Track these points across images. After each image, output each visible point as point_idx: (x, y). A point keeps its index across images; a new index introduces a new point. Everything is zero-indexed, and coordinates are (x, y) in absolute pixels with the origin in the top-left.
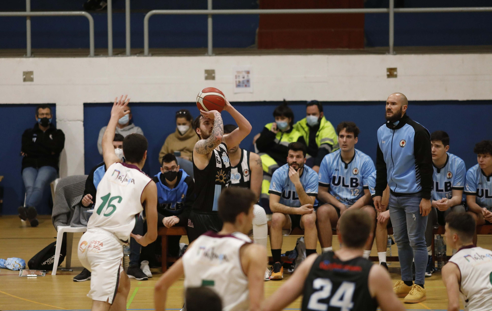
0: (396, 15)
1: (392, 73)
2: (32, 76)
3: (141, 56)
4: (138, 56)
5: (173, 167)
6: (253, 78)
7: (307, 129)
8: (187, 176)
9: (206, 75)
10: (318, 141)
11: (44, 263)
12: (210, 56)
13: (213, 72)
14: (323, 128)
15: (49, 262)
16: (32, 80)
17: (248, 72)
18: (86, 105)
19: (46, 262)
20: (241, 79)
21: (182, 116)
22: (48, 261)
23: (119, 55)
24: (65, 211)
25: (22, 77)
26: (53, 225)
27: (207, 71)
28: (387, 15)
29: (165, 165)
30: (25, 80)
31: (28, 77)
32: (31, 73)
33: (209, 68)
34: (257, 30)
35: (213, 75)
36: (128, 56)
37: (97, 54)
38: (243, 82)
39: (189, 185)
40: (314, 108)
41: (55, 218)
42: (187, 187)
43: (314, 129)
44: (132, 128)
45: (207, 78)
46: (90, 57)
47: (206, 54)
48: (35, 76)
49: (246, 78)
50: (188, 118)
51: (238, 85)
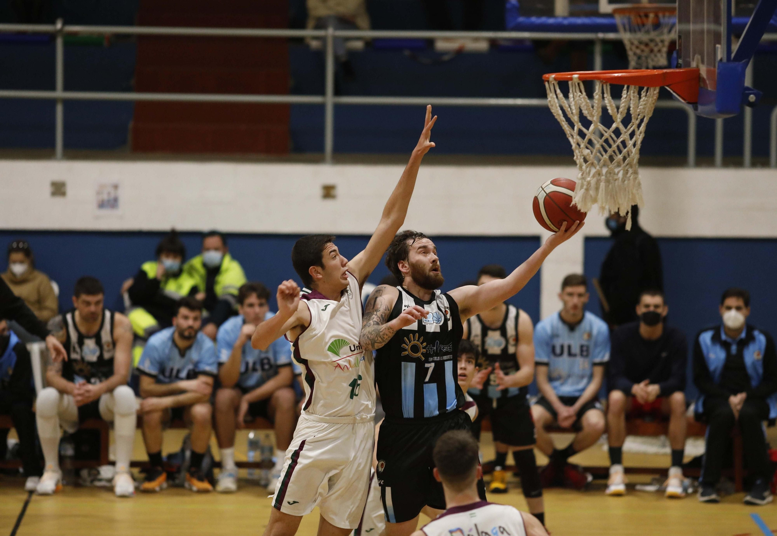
0: (337, 107)
1: (328, 192)
6: (123, 195)
7: (202, 271)
8: (17, 342)
9: (53, 189)
10: (219, 289)
12: (59, 160)
13: (63, 185)
14: (227, 270)
17: (116, 187)
20: (105, 197)
21: (18, 250)
27: (54, 184)
28: (321, 107)
33: (57, 179)
34: (131, 125)
35: (63, 189)
38: (109, 201)
40: (214, 241)
43: (213, 272)
45: (53, 194)
47: (54, 158)
49: (112, 196)
50: (27, 253)
51: (102, 205)
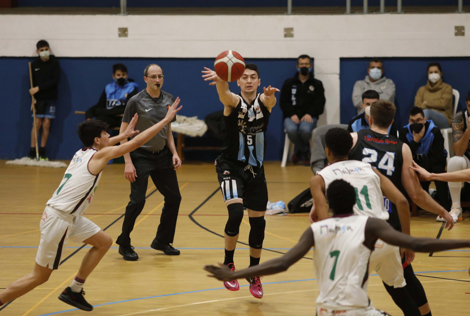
2: (292, 32)
3: (394, 13)
4: (391, 13)
5: (418, 120)
8: (434, 127)
9: (456, 31)
11: (303, 205)
12: (460, 13)
13: (463, 28)
15: (307, 205)
16: (292, 36)
18: (342, 60)
19: (305, 205)
22: (306, 203)
23: (374, 13)
24: (323, 157)
25: (282, 33)
26: (311, 171)
27: (457, 28)
29: (412, 117)
30: (286, 36)
31: (289, 33)
32: (291, 29)
33: (458, 24)
35: (463, 31)
36: (382, 13)
37: (353, 12)
39: (435, 135)
41: (314, 163)
42: (433, 137)
44: (384, 81)
45: (456, 34)
46: (347, 14)
47: (457, 11)
48: (295, 32)
